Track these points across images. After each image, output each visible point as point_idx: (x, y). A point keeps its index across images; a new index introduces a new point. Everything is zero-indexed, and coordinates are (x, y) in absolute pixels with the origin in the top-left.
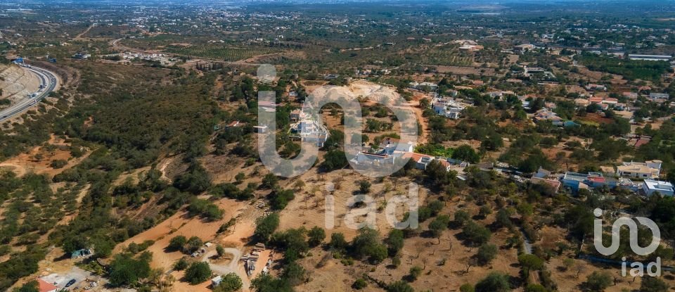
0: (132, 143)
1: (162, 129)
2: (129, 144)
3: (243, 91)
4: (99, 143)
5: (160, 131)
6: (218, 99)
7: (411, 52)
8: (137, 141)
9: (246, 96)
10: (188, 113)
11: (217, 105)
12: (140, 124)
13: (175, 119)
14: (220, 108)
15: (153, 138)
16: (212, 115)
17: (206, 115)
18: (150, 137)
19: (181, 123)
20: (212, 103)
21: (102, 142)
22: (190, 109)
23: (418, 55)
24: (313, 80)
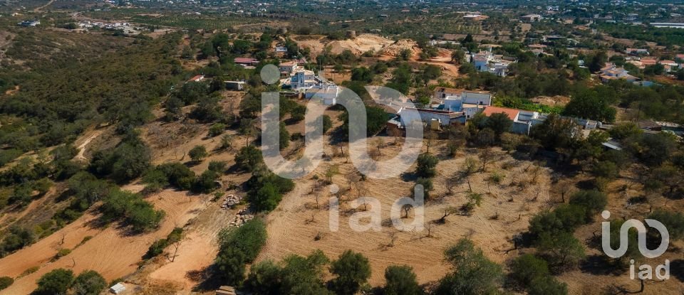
0: (59, 114)
1: (102, 96)
2: (55, 114)
3: (215, 47)
4: (17, 116)
5: (100, 97)
6: (181, 58)
7: (410, 21)
8: (67, 112)
9: (218, 53)
10: (140, 75)
11: (179, 63)
12: (75, 90)
13: (122, 82)
14: (183, 68)
15: (88, 106)
16: (172, 76)
17: (165, 77)
18: (84, 106)
19: (129, 87)
20: (173, 62)
21: (22, 114)
22: (144, 69)
23: (419, 24)
24: (306, 34)
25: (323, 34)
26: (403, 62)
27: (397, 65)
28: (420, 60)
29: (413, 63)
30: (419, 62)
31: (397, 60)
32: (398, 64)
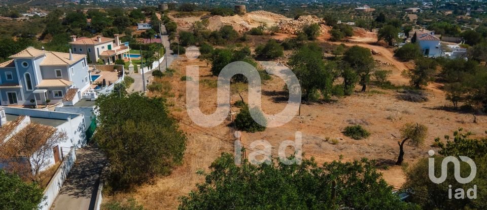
24: (188, 11)
25: (208, 11)
26: (306, 42)
27: (299, 46)
28: (330, 40)
29: (322, 44)
30: (330, 43)
31: (298, 39)
32: (300, 44)
